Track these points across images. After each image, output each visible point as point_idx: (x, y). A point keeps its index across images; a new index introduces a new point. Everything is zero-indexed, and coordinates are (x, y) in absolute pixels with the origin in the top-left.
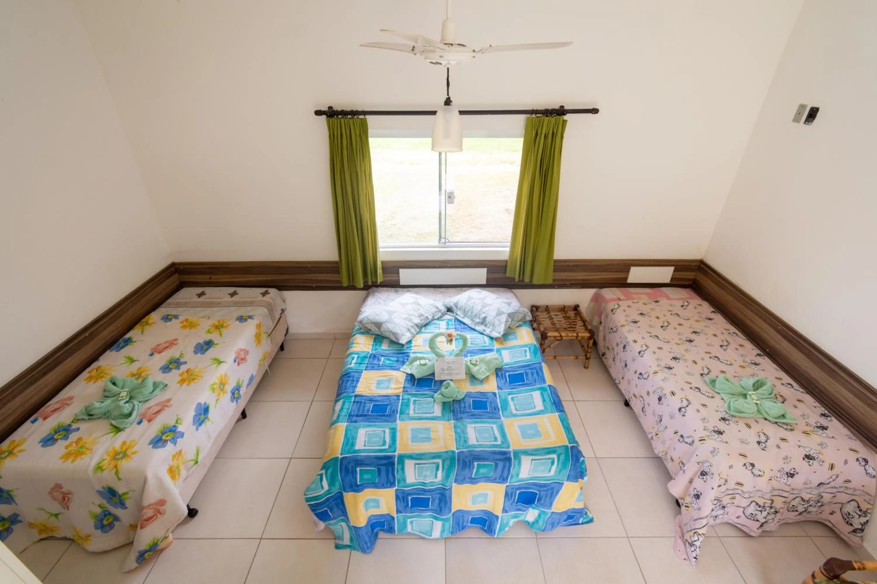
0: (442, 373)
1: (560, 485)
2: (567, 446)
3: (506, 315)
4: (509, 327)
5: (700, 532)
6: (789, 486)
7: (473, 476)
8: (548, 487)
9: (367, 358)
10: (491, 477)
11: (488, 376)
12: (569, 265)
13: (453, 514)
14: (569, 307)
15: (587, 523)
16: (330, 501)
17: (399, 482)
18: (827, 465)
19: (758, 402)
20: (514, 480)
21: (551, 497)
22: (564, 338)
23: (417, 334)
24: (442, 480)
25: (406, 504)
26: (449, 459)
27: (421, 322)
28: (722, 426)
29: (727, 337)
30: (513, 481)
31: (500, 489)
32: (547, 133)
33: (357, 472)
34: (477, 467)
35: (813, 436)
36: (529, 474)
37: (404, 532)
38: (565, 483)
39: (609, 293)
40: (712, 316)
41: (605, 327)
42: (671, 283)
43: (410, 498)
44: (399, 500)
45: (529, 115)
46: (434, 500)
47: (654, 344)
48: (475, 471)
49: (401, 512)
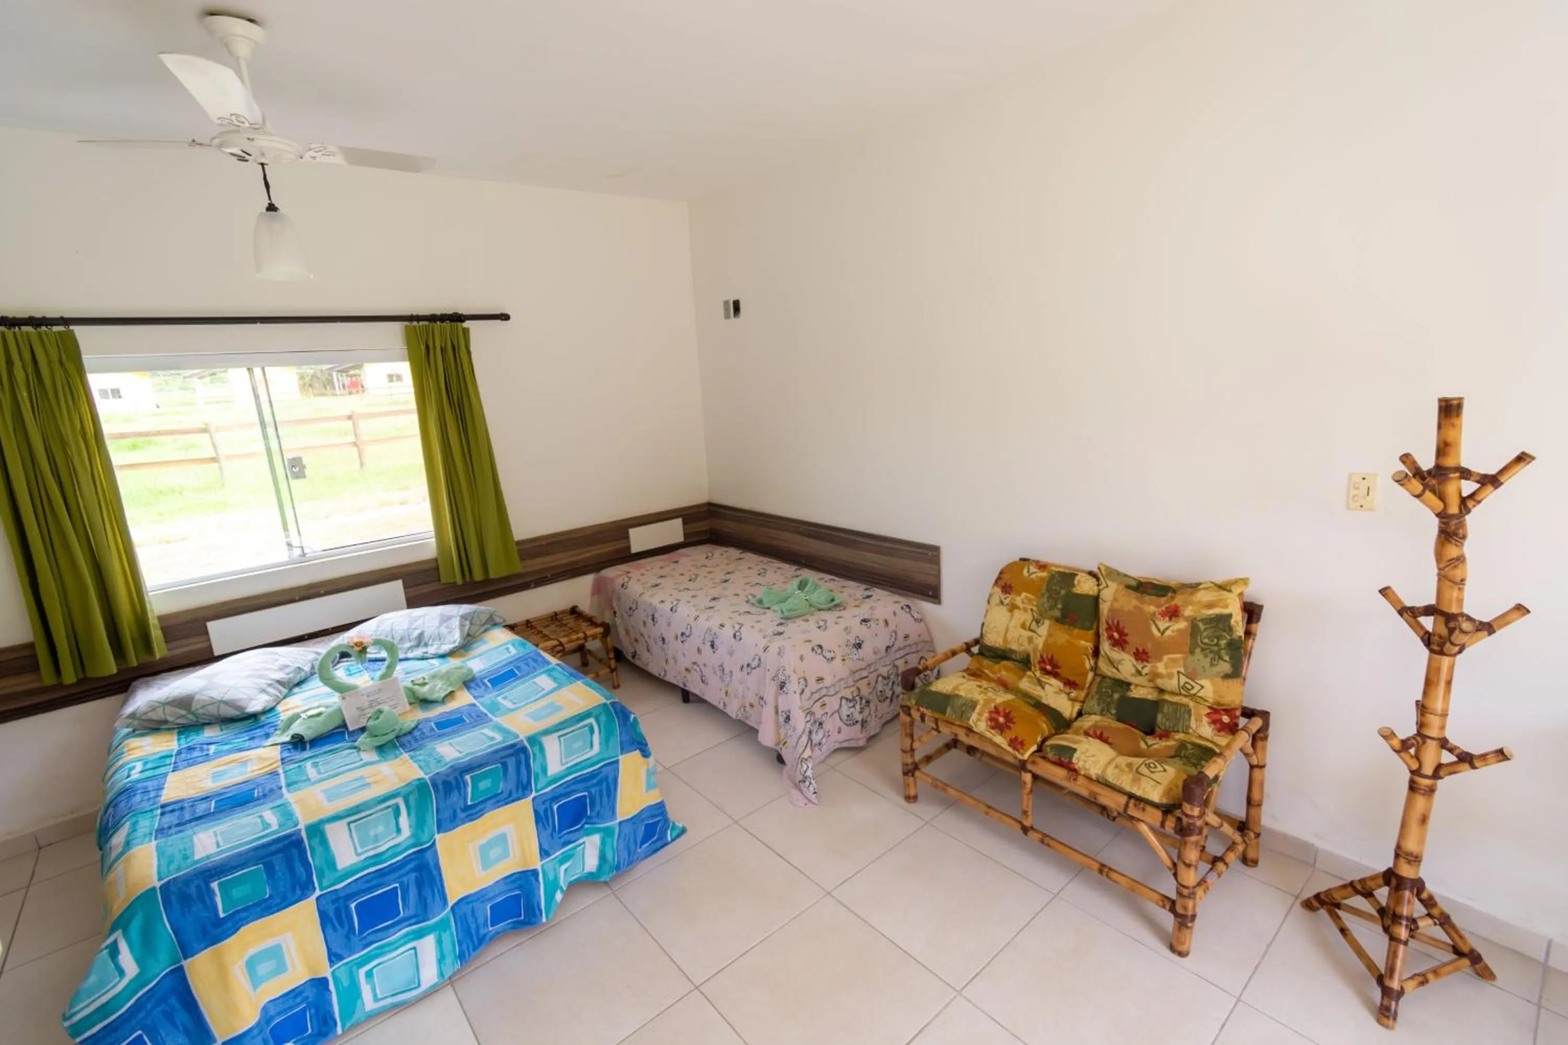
0: (360, 716)
1: (614, 765)
2: (605, 704)
3: (458, 618)
4: (469, 635)
5: (805, 755)
6: (863, 660)
7: (469, 803)
8: (599, 777)
9: (172, 756)
10: (502, 792)
11: (452, 692)
12: (542, 546)
13: (452, 908)
14: (563, 612)
15: (678, 836)
16: (149, 1006)
17: (321, 876)
18: (882, 624)
19: (807, 598)
20: (542, 781)
21: (609, 795)
22: (566, 646)
23: (285, 698)
24: (413, 835)
25: (347, 927)
26: (416, 790)
27: (287, 677)
28: (781, 629)
29: (762, 566)
30: (541, 788)
31: (524, 809)
32: (443, 346)
33: (214, 893)
34: (472, 782)
35: (863, 606)
36: (563, 765)
37: (358, 1016)
38: (621, 758)
39: (609, 573)
40: (742, 556)
41: (622, 616)
42: (687, 541)
43: (353, 906)
44: (329, 926)
45: (407, 323)
46: (405, 891)
47: (686, 596)
48: (469, 790)
49: (340, 958)
